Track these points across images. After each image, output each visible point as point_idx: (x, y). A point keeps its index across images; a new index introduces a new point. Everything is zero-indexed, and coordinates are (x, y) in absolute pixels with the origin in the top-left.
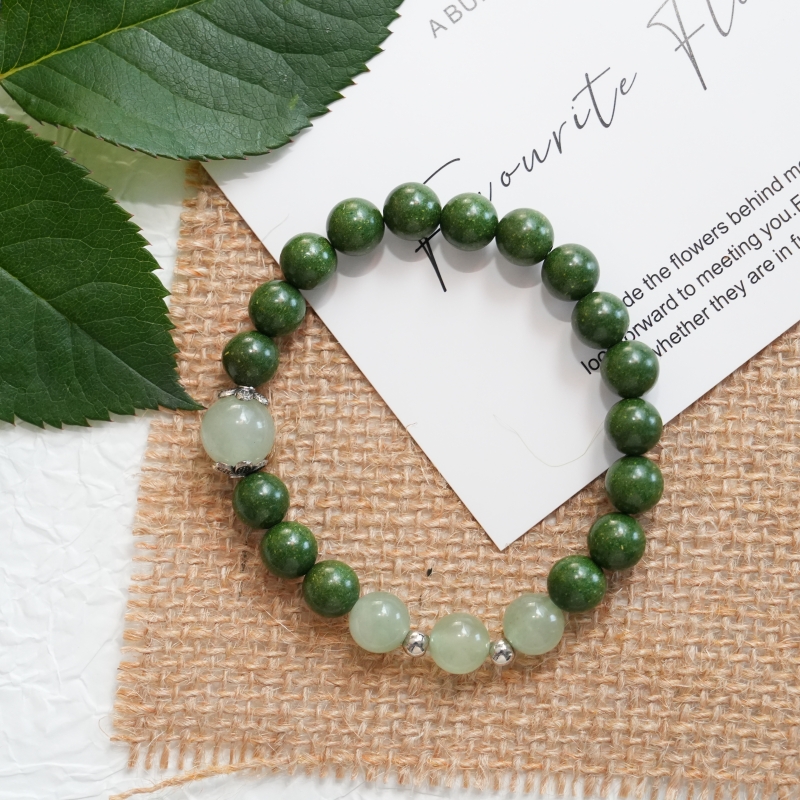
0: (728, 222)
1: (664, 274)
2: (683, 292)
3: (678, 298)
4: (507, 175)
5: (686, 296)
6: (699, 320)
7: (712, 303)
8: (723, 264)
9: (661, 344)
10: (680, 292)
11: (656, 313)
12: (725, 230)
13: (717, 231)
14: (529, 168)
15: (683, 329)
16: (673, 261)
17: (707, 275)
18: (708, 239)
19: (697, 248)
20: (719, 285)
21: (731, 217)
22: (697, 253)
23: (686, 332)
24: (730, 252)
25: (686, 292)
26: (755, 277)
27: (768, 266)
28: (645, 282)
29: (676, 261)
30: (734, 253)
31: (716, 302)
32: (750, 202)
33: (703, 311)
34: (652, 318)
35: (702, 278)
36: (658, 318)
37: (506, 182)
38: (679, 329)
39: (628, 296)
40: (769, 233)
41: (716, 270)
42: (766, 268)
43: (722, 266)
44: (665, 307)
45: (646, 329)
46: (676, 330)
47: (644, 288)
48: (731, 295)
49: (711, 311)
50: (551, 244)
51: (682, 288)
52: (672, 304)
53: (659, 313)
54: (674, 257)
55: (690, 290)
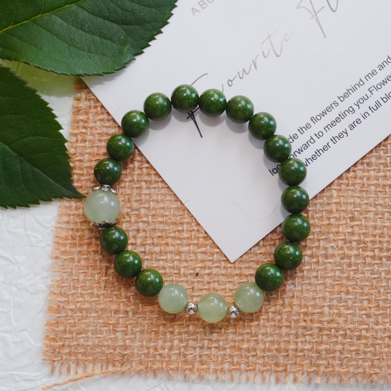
0: (338, 101)
1: (308, 127)
2: (317, 135)
3: (315, 138)
4: (231, 81)
5: (319, 137)
6: (326, 148)
7: (332, 140)
8: (336, 121)
9: (307, 160)
10: (316, 135)
11: (305, 145)
12: (337, 104)
13: (333, 105)
14: (241, 77)
15: (318, 153)
16: (312, 120)
17: (329, 126)
18: (329, 109)
19: (324, 114)
20: (335, 131)
21: (339, 98)
22: (324, 116)
23: (319, 154)
24: (340, 115)
25: (319, 135)
26: (352, 127)
27: (358, 121)
28: (299, 130)
29: (314, 120)
30: (342, 116)
31: (333, 140)
32: (348, 91)
33: (328, 144)
35: (326, 128)
36: (305, 148)
37: (230, 84)
38: (316, 153)
39: (291, 138)
40: (358, 106)
41: (332, 124)
42: (357, 122)
43: (336, 122)
45: (300, 153)
46: (314, 153)
47: (298, 133)
48: (340, 136)
49: (331, 144)
50: (252, 112)
51: (317, 133)
52: (312, 141)
53: (306, 145)
54: (312, 118)
55: (321, 134)
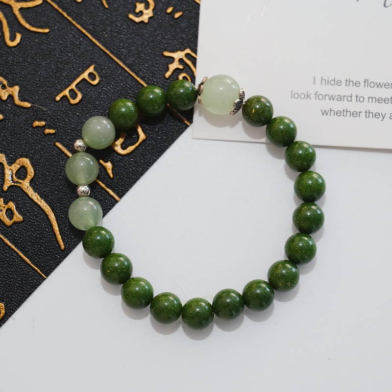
1: (357, 84)
2: (358, 98)
3: (354, 98)
6: (355, 114)
7: (366, 112)
8: (385, 100)
9: (331, 111)
10: (357, 96)
11: (339, 97)
15: (345, 113)
16: (365, 82)
17: (374, 99)
18: (387, 86)
19: (379, 85)
20: (375, 108)
22: (378, 87)
23: (345, 114)
25: (359, 99)
28: (346, 81)
29: (366, 83)
31: (368, 113)
33: (360, 112)
34: (336, 97)
35: (371, 99)
36: (338, 99)
38: (344, 111)
39: (334, 80)
41: (379, 100)
43: (383, 101)
44: (345, 98)
45: (330, 99)
46: (342, 110)
47: (344, 83)
48: (376, 115)
49: (363, 115)
51: (359, 96)
52: (349, 99)
53: (341, 98)
54: (366, 81)
55: (362, 99)
